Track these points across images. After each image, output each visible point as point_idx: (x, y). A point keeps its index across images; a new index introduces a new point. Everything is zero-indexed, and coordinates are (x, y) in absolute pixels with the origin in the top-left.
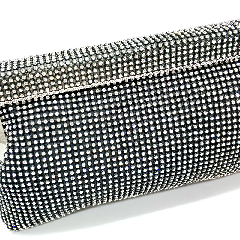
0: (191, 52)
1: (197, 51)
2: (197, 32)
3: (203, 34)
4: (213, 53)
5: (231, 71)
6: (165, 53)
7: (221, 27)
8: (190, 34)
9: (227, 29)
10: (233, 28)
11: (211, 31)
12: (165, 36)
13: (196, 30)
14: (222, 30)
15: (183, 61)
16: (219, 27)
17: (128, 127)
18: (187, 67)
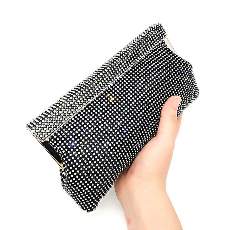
0: (123, 64)
1: (125, 62)
2: (120, 54)
3: (123, 54)
4: (133, 59)
5: (145, 63)
6: (112, 71)
7: (129, 46)
8: (118, 56)
9: (132, 45)
10: (134, 44)
11: (126, 51)
12: (107, 64)
13: (119, 54)
14: (130, 47)
15: (122, 70)
16: (128, 47)
17: (117, 113)
18: (127, 70)
